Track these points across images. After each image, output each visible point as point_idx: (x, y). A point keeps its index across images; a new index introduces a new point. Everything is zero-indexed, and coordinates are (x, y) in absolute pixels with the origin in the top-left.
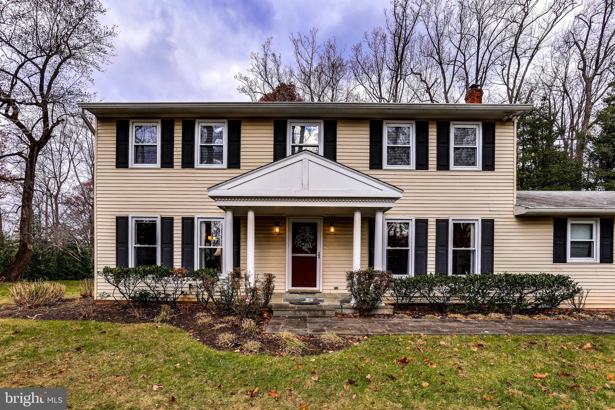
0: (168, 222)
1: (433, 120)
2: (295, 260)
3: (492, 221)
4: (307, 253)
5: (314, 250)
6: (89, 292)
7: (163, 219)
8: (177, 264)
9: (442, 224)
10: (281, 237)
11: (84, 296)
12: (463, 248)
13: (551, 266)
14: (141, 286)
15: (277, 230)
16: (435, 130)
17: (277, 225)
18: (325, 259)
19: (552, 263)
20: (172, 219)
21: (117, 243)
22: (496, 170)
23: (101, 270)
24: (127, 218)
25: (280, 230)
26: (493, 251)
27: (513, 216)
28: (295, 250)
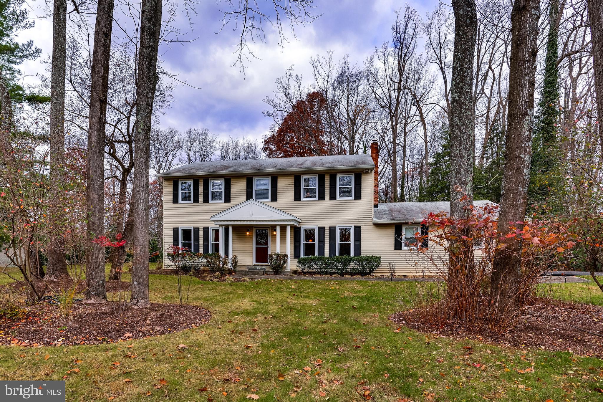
0: (197, 230)
1: (327, 173)
2: (257, 249)
3: (360, 227)
4: (263, 245)
5: (266, 244)
6: (160, 266)
7: (194, 228)
8: (201, 251)
9: (333, 230)
10: (250, 236)
11: (158, 268)
12: (345, 242)
13: (394, 252)
14: (184, 262)
15: (248, 233)
16: (329, 178)
17: (248, 231)
18: (272, 248)
19: (394, 250)
20: (199, 228)
21: (174, 241)
22: (362, 199)
23: (166, 254)
24: (178, 228)
25: (249, 233)
26: (360, 243)
27: (372, 224)
28: (257, 243)
